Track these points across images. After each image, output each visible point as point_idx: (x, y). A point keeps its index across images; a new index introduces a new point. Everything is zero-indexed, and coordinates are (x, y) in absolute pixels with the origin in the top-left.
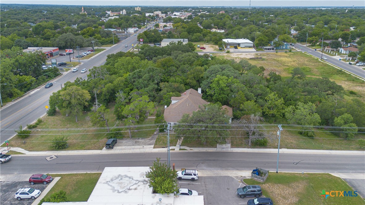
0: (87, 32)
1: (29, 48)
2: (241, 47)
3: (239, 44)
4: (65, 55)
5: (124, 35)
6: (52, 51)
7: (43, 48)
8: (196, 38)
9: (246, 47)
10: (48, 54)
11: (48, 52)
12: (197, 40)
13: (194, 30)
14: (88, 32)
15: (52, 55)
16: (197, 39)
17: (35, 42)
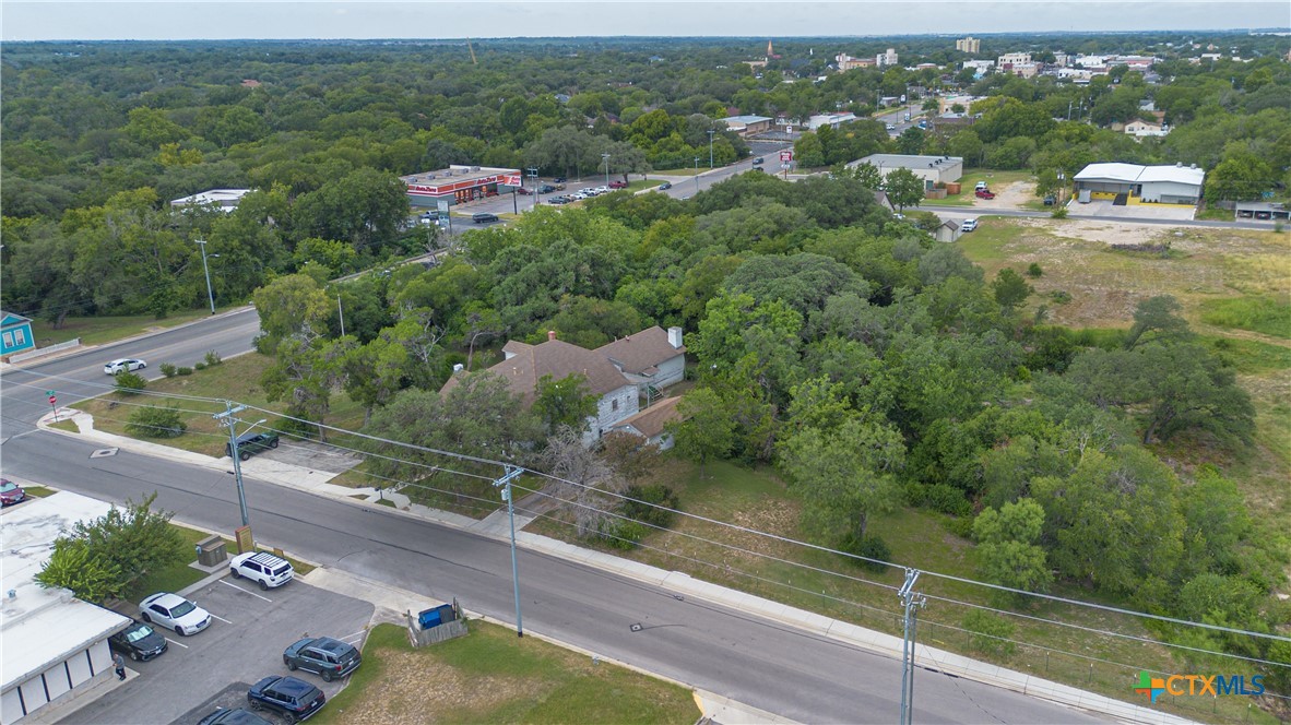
0: (646, 124)
1: (452, 167)
2: (1144, 201)
3: (1138, 188)
4: (531, 194)
5: (784, 137)
6: (494, 179)
7: (482, 168)
8: (1006, 156)
9: (1167, 199)
10: (480, 188)
11: (479, 182)
12: (1008, 161)
13: (1017, 124)
14: (649, 127)
15: (496, 190)
16: (1011, 161)
17: (477, 149)
